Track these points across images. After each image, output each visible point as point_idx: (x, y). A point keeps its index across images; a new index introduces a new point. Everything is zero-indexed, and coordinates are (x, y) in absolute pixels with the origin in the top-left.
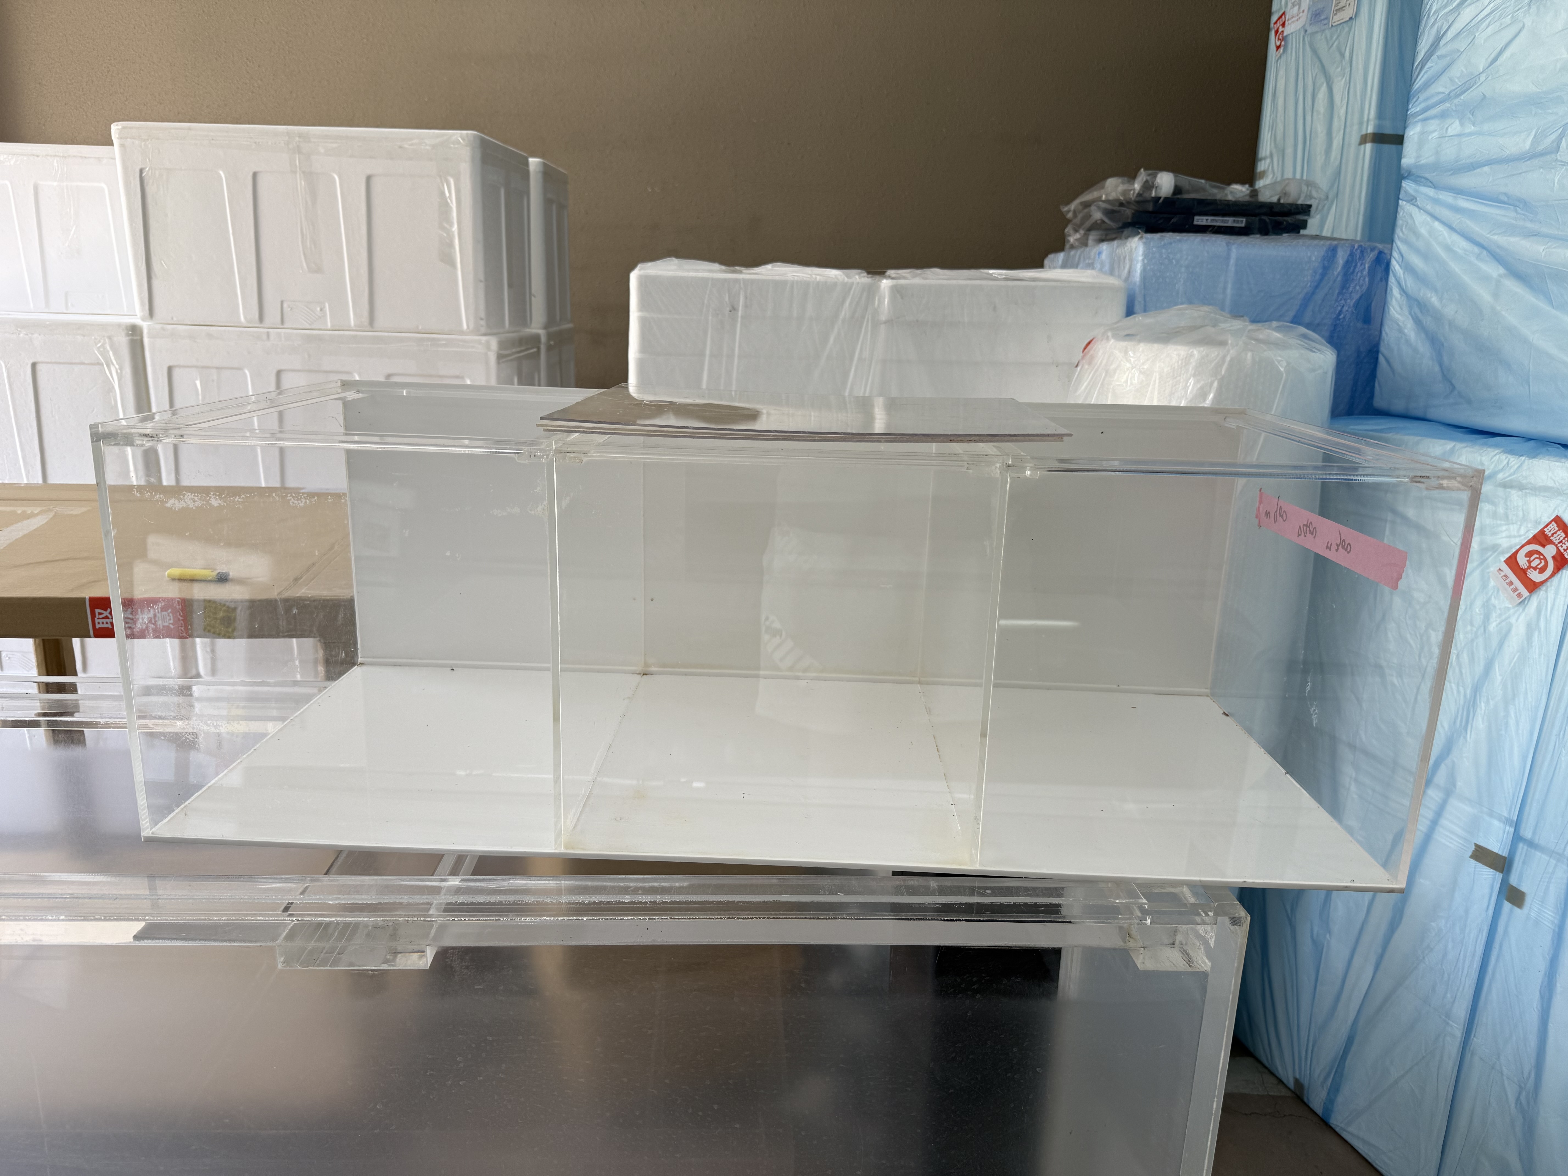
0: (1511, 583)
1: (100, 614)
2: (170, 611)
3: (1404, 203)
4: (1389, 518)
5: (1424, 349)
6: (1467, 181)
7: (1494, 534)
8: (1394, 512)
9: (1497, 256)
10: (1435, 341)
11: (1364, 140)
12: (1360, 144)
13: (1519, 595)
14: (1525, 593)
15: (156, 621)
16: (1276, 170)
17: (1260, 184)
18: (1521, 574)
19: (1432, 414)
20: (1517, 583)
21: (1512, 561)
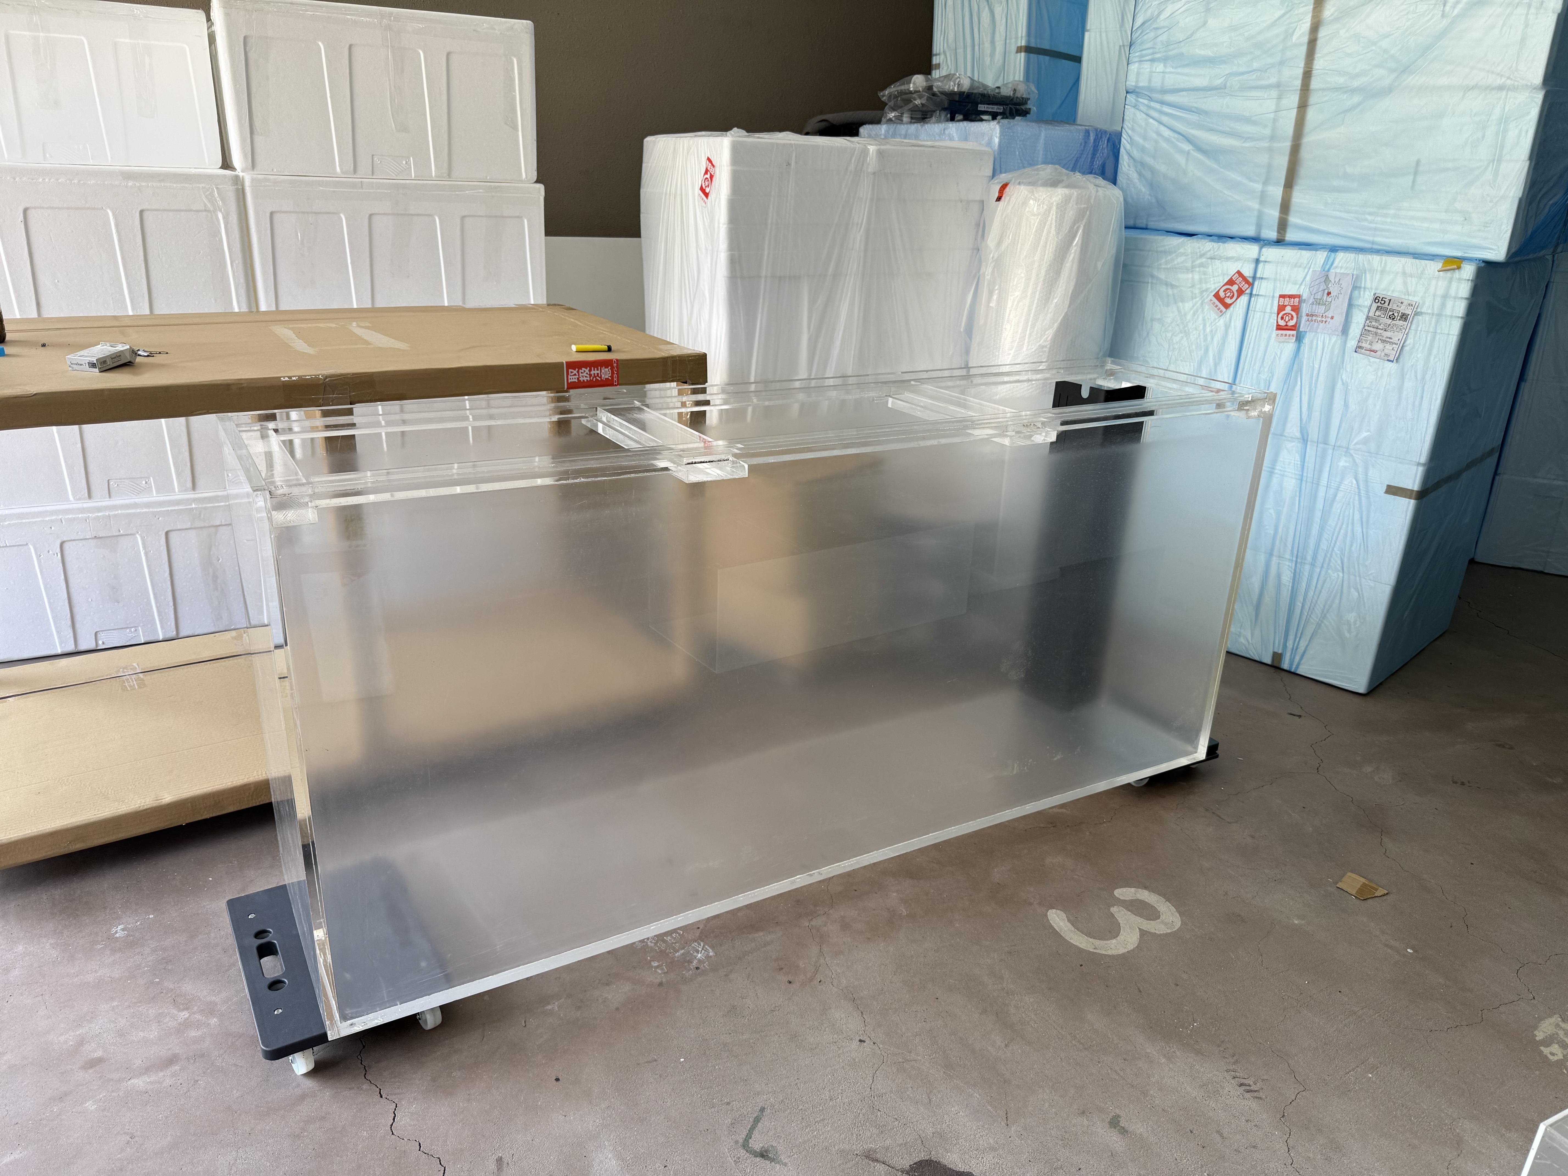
0: (1217, 306)
1: (572, 372)
2: (610, 368)
3: (1129, 107)
4: (1150, 281)
5: (1144, 189)
6: (1169, 98)
7: (1206, 283)
8: (1152, 276)
9: (1188, 140)
10: (1152, 185)
11: (1019, 50)
12: (1017, 52)
13: (1221, 312)
14: (1224, 310)
15: (601, 375)
16: (949, 64)
17: (936, 74)
18: (1221, 301)
19: (1151, 225)
20: (1220, 306)
21: (1217, 296)
